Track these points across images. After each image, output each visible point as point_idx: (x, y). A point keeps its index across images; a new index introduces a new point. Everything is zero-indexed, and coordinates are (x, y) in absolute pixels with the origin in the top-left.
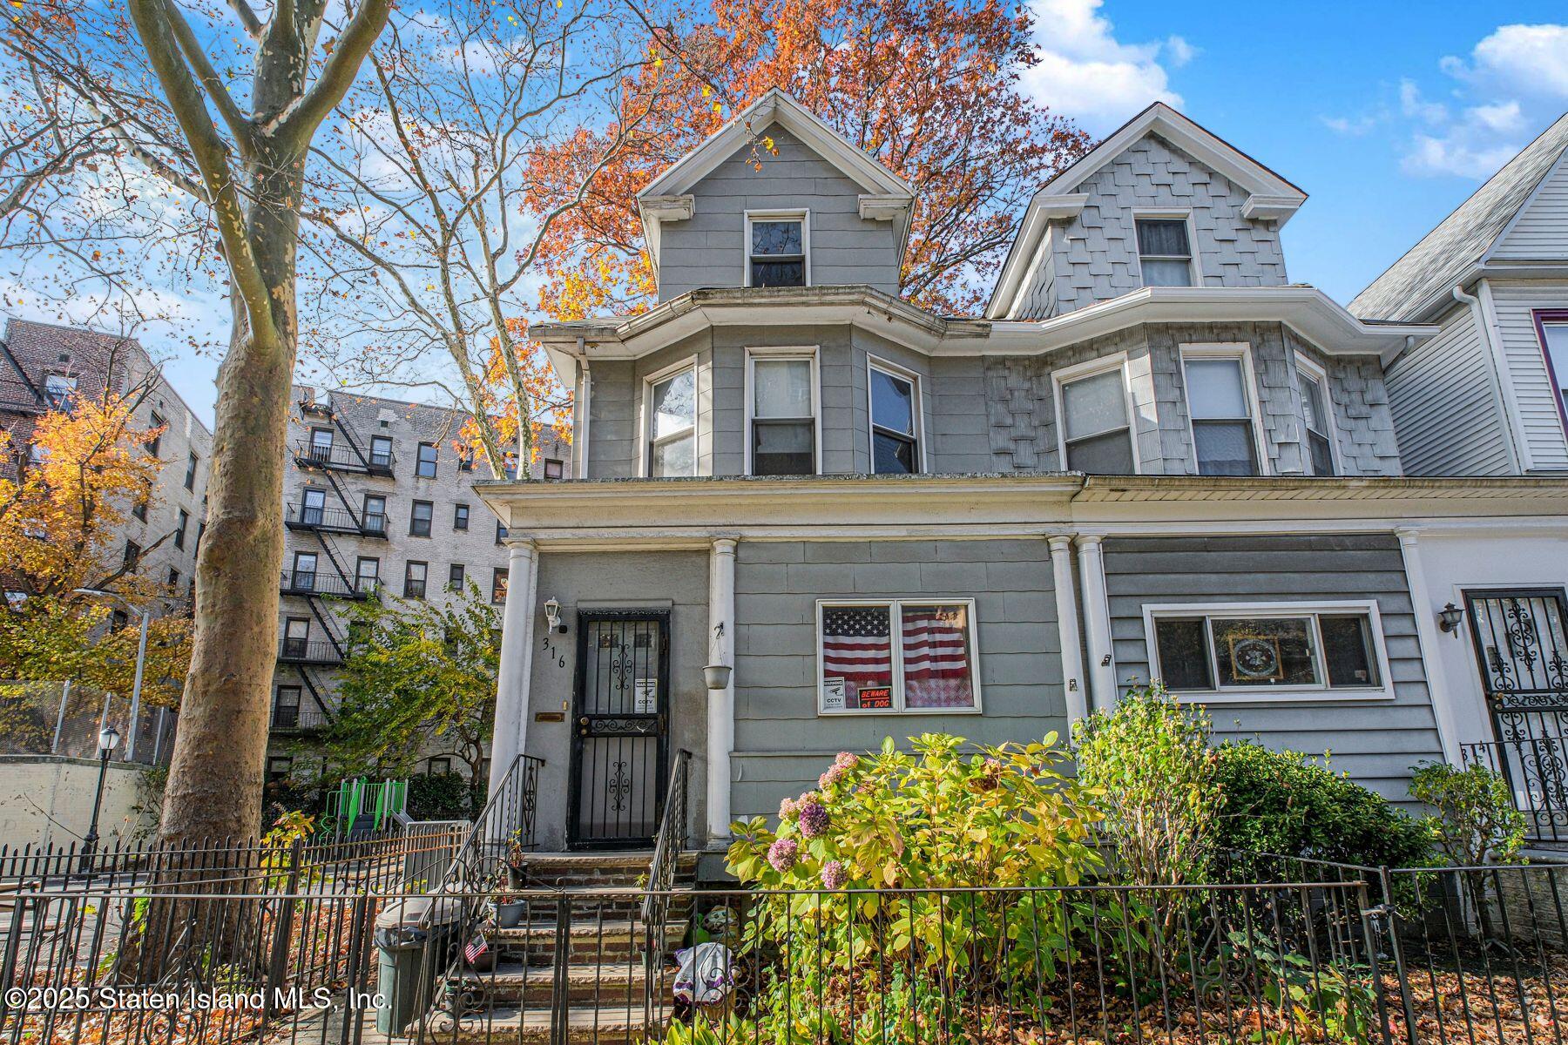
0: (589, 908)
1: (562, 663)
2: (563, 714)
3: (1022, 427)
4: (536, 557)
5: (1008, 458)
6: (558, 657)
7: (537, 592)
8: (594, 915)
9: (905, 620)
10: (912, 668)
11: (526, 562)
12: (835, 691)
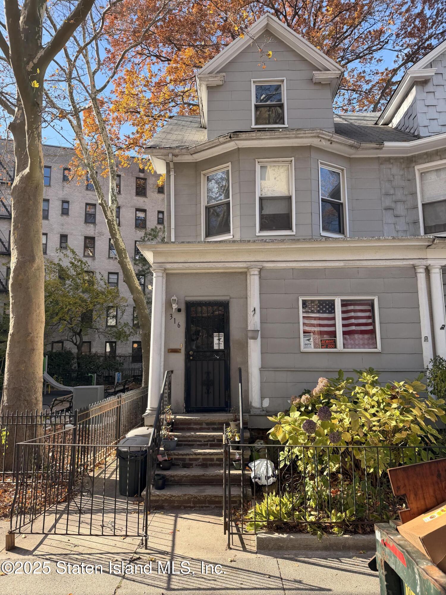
0: (204, 441)
1: (179, 326)
2: (180, 349)
3: (399, 195)
4: (165, 275)
5: (391, 211)
6: (177, 323)
7: (166, 292)
8: (207, 445)
9: (343, 305)
10: (347, 329)
11: (161, 278)
12: (309, 340)
